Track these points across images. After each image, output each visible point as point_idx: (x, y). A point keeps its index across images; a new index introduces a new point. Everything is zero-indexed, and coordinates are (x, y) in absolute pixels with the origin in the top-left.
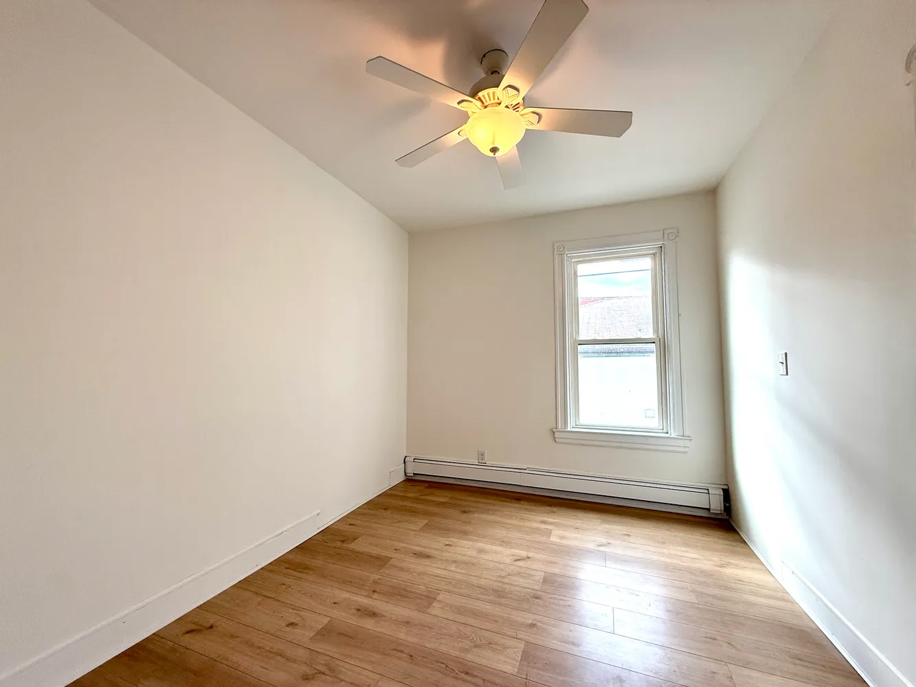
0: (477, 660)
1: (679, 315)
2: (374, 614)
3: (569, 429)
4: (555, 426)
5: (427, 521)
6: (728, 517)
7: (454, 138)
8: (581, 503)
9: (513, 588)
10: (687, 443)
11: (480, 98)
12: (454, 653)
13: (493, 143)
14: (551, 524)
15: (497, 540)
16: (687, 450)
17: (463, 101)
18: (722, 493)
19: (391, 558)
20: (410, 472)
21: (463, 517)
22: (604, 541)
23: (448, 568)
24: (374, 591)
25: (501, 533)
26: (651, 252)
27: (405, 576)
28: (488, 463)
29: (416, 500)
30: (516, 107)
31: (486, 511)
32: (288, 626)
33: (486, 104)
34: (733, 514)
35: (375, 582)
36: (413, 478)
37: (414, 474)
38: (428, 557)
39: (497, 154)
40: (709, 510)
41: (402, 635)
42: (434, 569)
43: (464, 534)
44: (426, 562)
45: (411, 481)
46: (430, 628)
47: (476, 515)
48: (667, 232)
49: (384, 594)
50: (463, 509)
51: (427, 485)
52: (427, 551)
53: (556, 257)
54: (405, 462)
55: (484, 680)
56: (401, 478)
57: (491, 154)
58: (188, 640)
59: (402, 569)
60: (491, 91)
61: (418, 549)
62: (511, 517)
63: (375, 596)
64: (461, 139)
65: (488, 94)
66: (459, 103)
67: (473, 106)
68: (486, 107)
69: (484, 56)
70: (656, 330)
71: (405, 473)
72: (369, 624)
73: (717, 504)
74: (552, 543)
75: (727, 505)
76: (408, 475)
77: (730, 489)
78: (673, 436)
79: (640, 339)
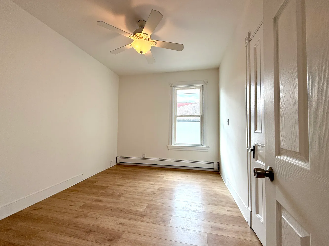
0: (133, 209)
1: (207, 108)
2: (100, 201)
3: (173, 145)
4: (168, 144)
5: (122, 176)
6: (219, 171)
7: (129, 46)
8: (176, 169)
9: (148, 192)
10: (208, 149)
11: (136, 35)
12: (125, 208)
13: (141, 50)
14: (164, 175)
15: (146, 180)
16: (208, 150)
17: (131, 36)
18: (217, 163)
19: (108, 187)
20: (118, 162)
21: (136, 174)
22: (180, 179)
23: (127, 188)
24: (101, 195)
25: (147, 178)
26: (200, 87)
27: (112, 191)
28: (146, 157)
29: (120, 170)
30: (148, 39)
31: (144, 173)
32: (69, 206)
33: (139, 37)
34: (220, 170)
35: (102, 193)
36: (120, 164)
37: (120, 163)
38: (121, 185)
39: (142, 54)
40: (213, 169)
41: (109, 205)
42: (123, 188)
43: (135, 179)
44: (120, 187)
45: (118, 165)
46: (119, 203)
47: (140, 174)
48: (204, 81)
49: (104, 196)
50: (136, 172)
51: (124, 166)
52: (121, 184)
53: (170, 87)
54: (116, 159)
55: (133, 213)
56: (115, 164)
57: (141, 53)
58: (33, 212)
59: (112, 189)
60: (140, 33)
61: (118, 184)
62: (152, 174)
63: (101, 196)
64: (131, 47)
65: (139, 34)
66: (129, 36)
67: (134, 38)
68: (139, 38)
69: (138, 21)
70: (201, 113)
71: (117, 162)
72: (98, 203)
73: (216, 167)
74: (163, 180)
75: (219, 167)
76: (118, 163)
77: (220, 162)
78: (204, 146)
79: (195, 115)
